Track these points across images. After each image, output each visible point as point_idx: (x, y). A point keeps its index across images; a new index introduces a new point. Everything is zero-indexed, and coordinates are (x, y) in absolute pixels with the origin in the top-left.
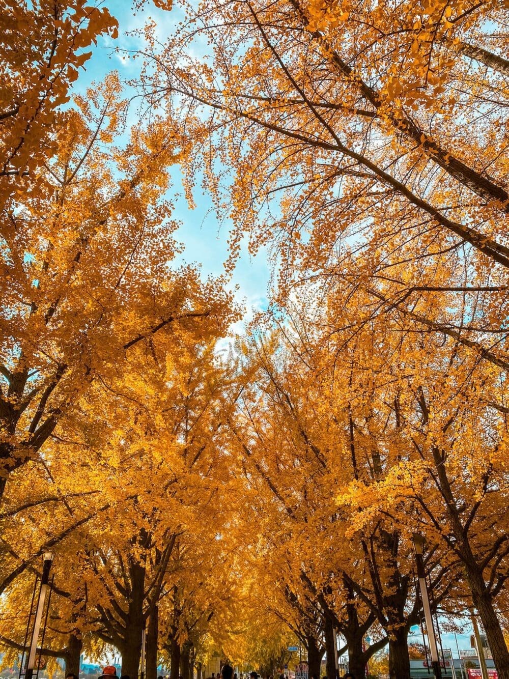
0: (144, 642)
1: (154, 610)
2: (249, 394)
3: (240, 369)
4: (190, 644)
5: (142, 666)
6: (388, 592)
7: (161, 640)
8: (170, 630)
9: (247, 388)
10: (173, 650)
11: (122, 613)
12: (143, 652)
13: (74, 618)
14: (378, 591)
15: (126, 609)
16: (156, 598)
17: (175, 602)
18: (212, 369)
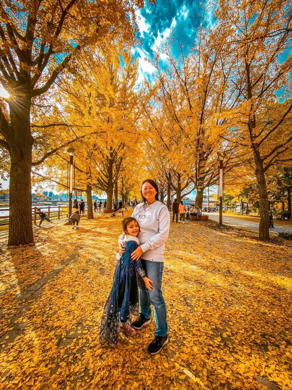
0: (114, 192)
1: (116, 183)
4: (127, 193)
5: (114, 197)
7: (119, 192)
8: (121, 189)
10: (122, 194)
11: (106, 182)
12: (114, 194)
16: (117, 179)
17: (122, 182)
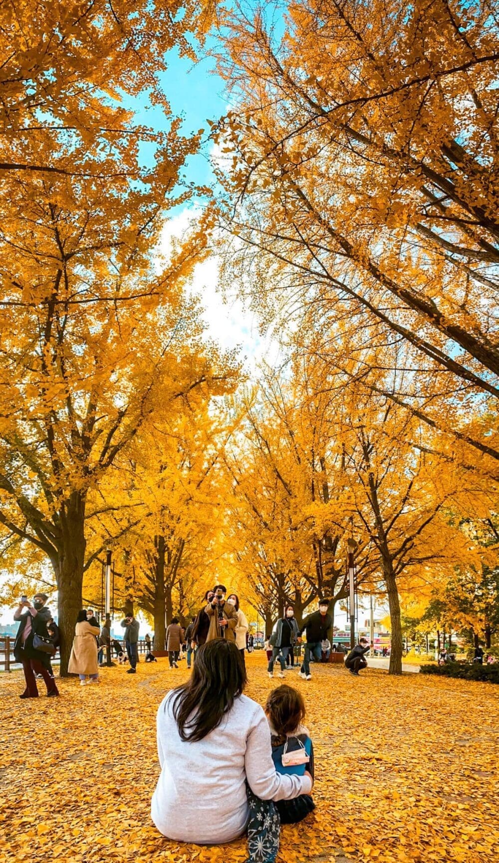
2: (235, 441)
3: (228, 420)
6: (326, 578)
9: (234, 435)
13: (127, 588)
14: (320, 578)
15: (153, 590)
18: (207, 420)
